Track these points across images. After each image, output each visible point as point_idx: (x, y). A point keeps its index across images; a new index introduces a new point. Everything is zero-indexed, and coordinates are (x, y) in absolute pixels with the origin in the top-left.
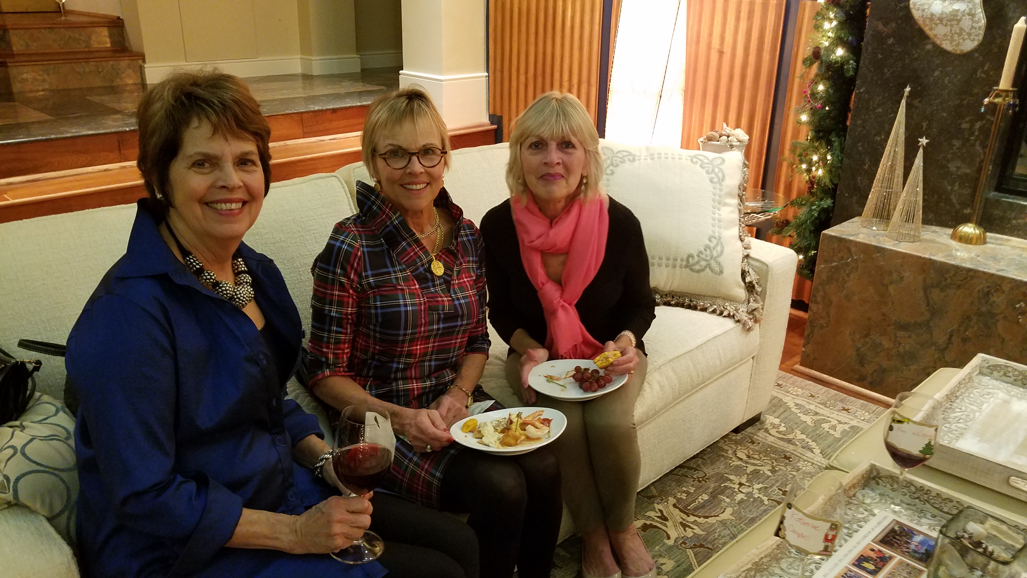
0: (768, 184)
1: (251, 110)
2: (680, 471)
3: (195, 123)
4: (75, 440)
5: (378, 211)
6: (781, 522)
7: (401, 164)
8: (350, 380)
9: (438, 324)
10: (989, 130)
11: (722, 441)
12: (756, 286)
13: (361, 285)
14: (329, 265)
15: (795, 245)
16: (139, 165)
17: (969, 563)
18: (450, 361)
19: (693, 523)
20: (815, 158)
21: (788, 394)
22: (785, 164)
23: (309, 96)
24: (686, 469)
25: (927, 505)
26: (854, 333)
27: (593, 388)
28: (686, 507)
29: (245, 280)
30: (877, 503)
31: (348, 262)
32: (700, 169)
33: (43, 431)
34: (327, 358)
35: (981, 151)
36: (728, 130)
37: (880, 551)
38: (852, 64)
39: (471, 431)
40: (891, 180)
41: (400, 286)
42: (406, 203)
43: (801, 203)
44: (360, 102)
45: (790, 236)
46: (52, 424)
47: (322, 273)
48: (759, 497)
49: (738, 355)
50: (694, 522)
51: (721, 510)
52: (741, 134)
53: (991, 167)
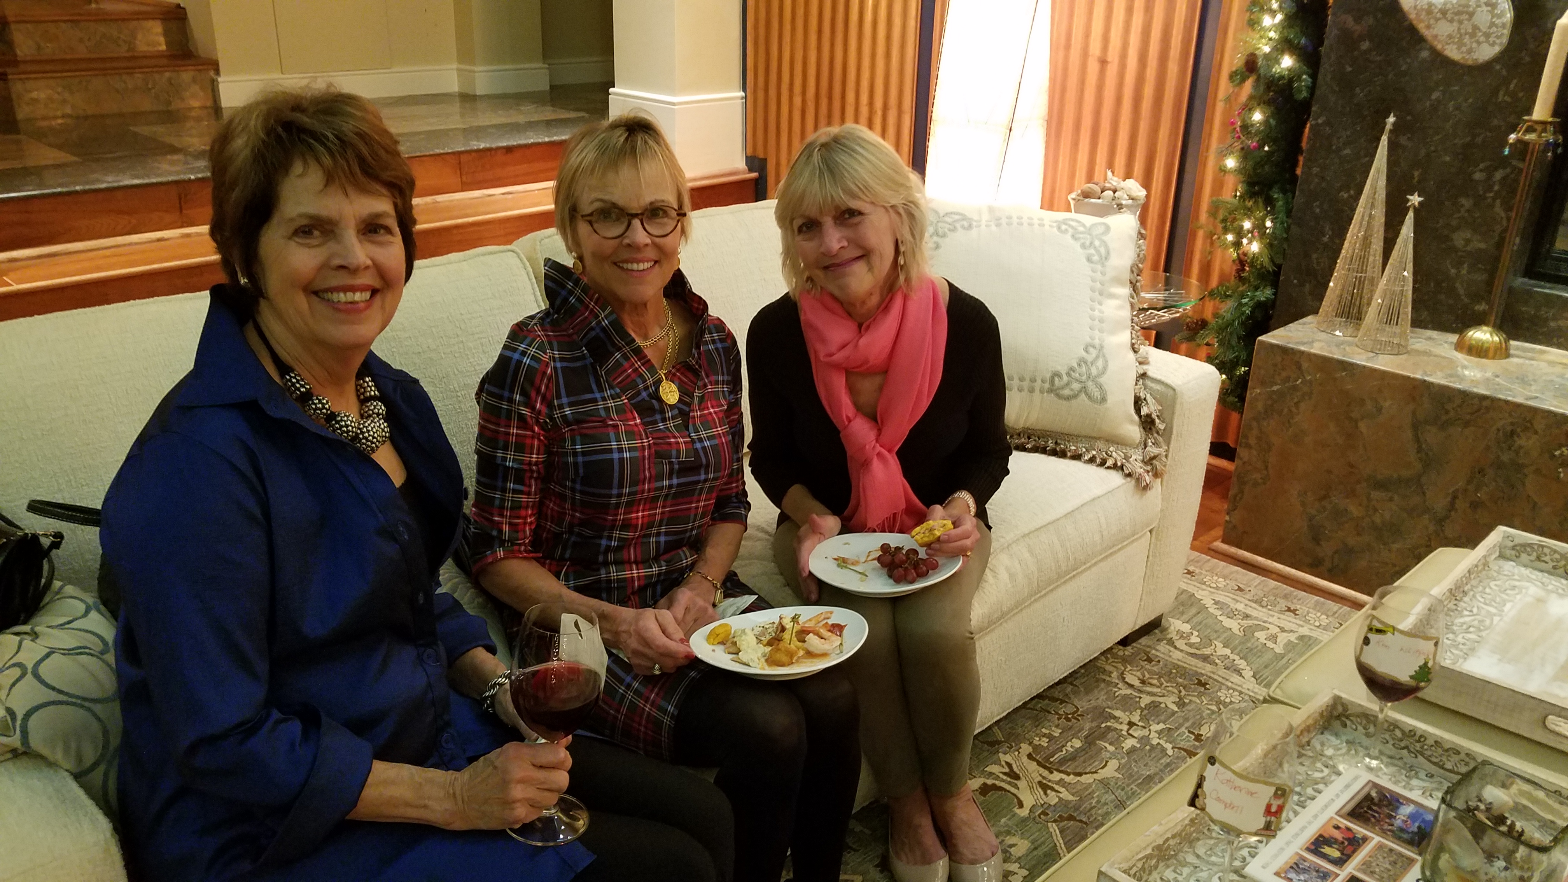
0: (1175, 265)
1: (384, 148)
2: (1038, 703)
3: (298, 168)
4: (116, 656)
5: (578, 305)
6: (1199, 785)
7: (617, 230)
8: (535, 564)
9: (670, 478)
10: (1516, 181)
11: (1103, 658)
12: (1157, 421)
13: (551, 418)
14: (503, 388)
15: (1216, 358)
16: (213, 233)
17: (1486, 848)
18: (688, 535)
19: (1057, 783)
20: (1247, 225)
21: (1204, 587)
22: (1201, 234)
23: (471, 127)
24: (1047, 701)
25: (1420, 758)
26: (1305, 493)
27: (910, 578)
28: (1047, 759)
29: (376, 411)
30: (1343, 755)
31: (532, 384)
32: (1071, 241)
33: (66, 640)
34: (500, 531)
35: (1503, 215)
36: (1114, 180)
37: (1348, 829)
38: (1305, 80)
39: (722, 643)
40: (1363, 260)
41: (612, 420)
42: (622, 291)
43: (1225, 293)
44: (548, 137)
45: (1207, 344)
46: (80, 630)
47: (492, 401)
48: (1159, 743)
49: (1128, 528)
50: (1060, 782)
51: (1101, 763)
52: (1134, 188)
53: (1518, 240)
